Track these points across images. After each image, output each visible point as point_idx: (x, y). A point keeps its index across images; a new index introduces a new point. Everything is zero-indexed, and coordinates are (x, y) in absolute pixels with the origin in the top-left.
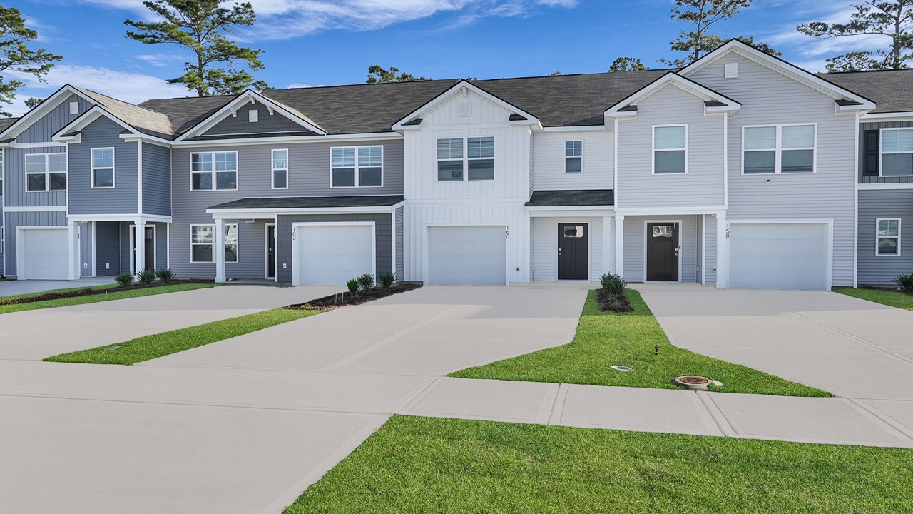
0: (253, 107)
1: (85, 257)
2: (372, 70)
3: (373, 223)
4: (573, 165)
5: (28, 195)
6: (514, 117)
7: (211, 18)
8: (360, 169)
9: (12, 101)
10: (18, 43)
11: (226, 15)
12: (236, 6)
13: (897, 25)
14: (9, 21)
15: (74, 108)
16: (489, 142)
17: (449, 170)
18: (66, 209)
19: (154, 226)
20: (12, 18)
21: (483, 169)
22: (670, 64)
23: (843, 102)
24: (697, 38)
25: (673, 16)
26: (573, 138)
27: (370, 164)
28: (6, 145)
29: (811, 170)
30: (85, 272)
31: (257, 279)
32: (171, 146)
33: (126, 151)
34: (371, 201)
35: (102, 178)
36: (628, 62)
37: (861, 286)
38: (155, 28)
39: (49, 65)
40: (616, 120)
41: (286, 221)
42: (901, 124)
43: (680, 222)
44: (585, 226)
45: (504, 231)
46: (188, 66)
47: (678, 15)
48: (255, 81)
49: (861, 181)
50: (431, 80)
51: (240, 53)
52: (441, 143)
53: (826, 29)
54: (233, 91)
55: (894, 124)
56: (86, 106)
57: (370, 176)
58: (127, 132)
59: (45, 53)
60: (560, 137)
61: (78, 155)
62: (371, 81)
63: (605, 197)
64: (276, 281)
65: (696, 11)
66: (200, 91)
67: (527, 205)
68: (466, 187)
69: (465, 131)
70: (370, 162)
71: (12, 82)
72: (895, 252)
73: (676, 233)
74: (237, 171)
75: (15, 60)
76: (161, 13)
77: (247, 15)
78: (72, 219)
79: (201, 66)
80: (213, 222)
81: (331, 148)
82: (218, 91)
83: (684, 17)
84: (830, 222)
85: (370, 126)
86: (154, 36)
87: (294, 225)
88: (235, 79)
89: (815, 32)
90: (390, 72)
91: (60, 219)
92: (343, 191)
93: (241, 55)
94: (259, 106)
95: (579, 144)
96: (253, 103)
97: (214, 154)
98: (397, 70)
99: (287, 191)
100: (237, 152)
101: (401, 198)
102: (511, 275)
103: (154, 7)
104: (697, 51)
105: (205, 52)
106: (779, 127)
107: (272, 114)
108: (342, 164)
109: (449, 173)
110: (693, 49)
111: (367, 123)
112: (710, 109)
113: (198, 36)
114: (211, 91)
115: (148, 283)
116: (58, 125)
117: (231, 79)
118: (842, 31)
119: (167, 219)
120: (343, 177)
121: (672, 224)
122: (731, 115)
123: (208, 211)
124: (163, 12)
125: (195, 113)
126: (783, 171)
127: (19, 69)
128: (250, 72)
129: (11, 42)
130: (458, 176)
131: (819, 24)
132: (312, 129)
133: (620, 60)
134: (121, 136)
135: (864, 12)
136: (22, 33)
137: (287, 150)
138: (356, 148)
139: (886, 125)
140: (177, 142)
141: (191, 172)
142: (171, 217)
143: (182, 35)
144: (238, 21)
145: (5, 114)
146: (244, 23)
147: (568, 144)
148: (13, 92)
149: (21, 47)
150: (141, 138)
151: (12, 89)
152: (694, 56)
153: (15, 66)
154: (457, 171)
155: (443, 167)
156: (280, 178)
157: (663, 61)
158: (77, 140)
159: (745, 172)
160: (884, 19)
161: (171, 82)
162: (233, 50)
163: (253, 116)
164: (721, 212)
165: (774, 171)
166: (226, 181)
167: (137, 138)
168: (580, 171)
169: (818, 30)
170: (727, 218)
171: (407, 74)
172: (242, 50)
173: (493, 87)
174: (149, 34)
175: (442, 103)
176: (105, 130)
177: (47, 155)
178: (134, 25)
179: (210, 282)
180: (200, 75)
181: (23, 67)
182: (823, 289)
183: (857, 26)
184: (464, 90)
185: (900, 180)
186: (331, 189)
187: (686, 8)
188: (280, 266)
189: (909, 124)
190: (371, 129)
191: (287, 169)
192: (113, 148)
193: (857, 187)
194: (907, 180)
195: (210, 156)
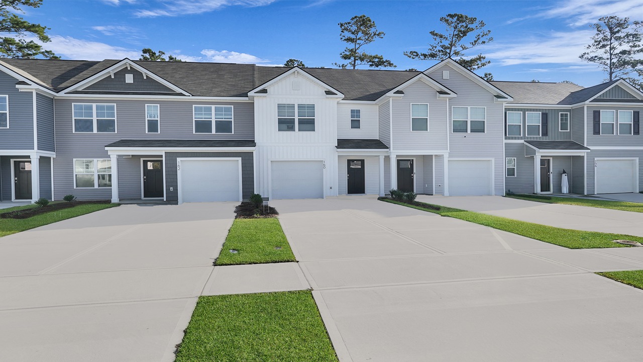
0: (129, 72)
2: (145, 51)
3: (240, 159)
4: (355, 124)
6: (328, 93)
8: (216, 121)
16: (312, 107)
17: (286, 124)
21: (308, 124)
22: (340, 67)
23: (498, 96)
25: (341, 39)
26: (356, 108)
27: (223, 118)
29: (484, 132)
32: (57, 96)
33: (20, 99)
34: (233, 144)
36: (295, 62)
37: (506, 192)
40: (391, 99)
41: (172, 157)
42: (515, 110)
44: (363, 161)
45: (322, 164)
47: (344, 38)
49: (505, 138)
52: (280, 107)
53: (417, 56)
55: (512, 110)
57: (223, 126)
58: (23, 83)
60: (347, 107)
62: (145, 59)
64: (165, 200)
65: (353, 36)
67: (336, 147)
68: (297, 135)
69: (296, 100)
70: (223, 117)
72: (514, 175)
73: (412, 165)
74: (115, 119)
80: (109, 157)
81: (194, 106)
83: (347, 40)
84: (493, 160)
87: (179, 159)
89: (412, 56)
90: (159, 54)
92: (203, 136)
93: (32, 29)
94: (133, 71)
95: (358, 111)
96: (129, 68)
97: (94, 105)
98: (163, 53)
99: (159, 135)
100: (115, 104)
101: (254, 142)
102: (326, 192)
104: (355, 60)
106: (469, 108)
107: (145, 78)
108: (203, 117)
109: (285, 126)
110: (352, 58)
118: (425, 57)
119: (52, 155)
120: (203, 126)
121: (410, 160)
122: (450, 99)
123: (106, 148)
126: (471, 132)
128: (39, 43)
130: (291, 128)
131: (415, 52)
132: (180, 91)
133: (291, 61)
134: (17, 86)
135: (434, 48)
137: (159, 105)
138: (213, 107)
139: (509, 110)
141: (74, 118)
142: (55, 153)
147: (352, 111)
150: (36, 89)
152: (353, 63)
154: (290, 125)
155: (281, 122)
156: (153, 126)
159: (453, 131)
163: (129, 79)
164: (446, 153)
165: (467, 132)
166: (106, 126)
167: (32, 89)
168: (359, 128)
169: (414, 55)
170: (449, 157)
171: (174, 57)
175: (280, 80)
182: (489, 195)
183: (431, 55)
184: (296, 72)
185: (515, 138)
186: (194, 134)
187: (347, 34)
188: (168, 189)
189: (518, 110)
190: (222, 94)
191: (159, 119)
192: (7, 96)
193: (505, 141)
194: (518, 138)
195: (91, 108)
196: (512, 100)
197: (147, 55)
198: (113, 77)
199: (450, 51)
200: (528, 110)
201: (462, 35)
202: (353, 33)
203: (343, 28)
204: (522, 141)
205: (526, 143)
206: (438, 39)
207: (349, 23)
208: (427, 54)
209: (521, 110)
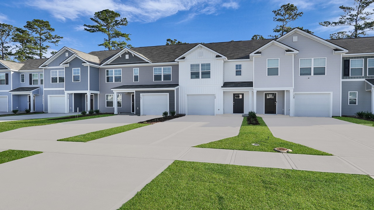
0: (127, 54)
1: (70, 106)
2: (168, 40)
3: (168, 94)
4: (238, 73)
5: (52, 84)
6: (217, 56)
7: (113, 23)
8: (163, 75)
9: (46, 52)
10: (49, 33)
11: (118, 22)
12: (121, 19)
13: (356, 22)
14: (45, 26)
15: (67, 55)
16: (209, 65)
17: (195, 75)
18: (64, 89)
19: (94, 95)
20: (46, 25)
21: (206, 74)
22: (273, 37)
23: (336, 50)
24: (283, 27)
25: (274, 20)
26: (238, 63)
27: (167, 73)
28: (44, 67)
29: (324, 74)
30: (70, 111)
31: (128, 113)
32: (99, 67)
33: (84, 69)
34: (167, 86)
35: (76, 79)
36: (258, 36)
37: (342, 116)
38: (94, 27)
39: (59, 40)
40: (254, 57)
41: (138, 93)
42: (358, 58)
43: (277, 93)
44: (243, 95)
45: (214, 96)
46: (105, 40)
47: (276, 20)
48: (128, 45)
49: (343, 78)
50: (188, 44)
51: (123, 35)
52: (192, 66)
53: (330, 24)
54: (120, 48)
55: (355, 58)
56: (71, 54)
57: (167, 77)
58: (85, 63)
59: (57, 36)
60: (234, 63)
61: (68, 71)
62: (167, 44)
63: (250, 84)
64: (135, 113)
65: (283, 18)
66: (109, 48)
67: (222, 87)
68: (200, 81)
69: (200, 62)
70: (167, 72)
71: (46, 46)
72: (356, 104)
73: (275, 97)
74: (121, 76)
75: (47, 39)
76: (96, 22)
77: (125, 22)
78: (66, 92)
79: (109, 40)
80: (113, 93)
81: (154, 68)
82: (115, 48)
83: (278, 20)
84: (332, 93)
85: (168, 60)
86: (93, 30)
87: (141, 94)
88: (121, 44)
89: (326, 25)
90: (174, 41)
91: (62, 93)
92: (158, 82)
93: (123, 36)
94: (129, 53)
95: (240, 66)
96: (127, 52)
97: (114, 70)
98: (176, 40)
99: (138, 83)
100: (121, 69)
101: (178, 85)
102: (216, 112)
103: (94, 20)
104: (283, 32)
105: (111, 35)
106: (313, 59)
107: (133, 56)
108: (158, 73)
109: (194, 76)
110: (281, 32)
111: (166, 59)
112: (287, 53)
113: (108, 29)
114: (113, 48)
115: (91, 114)
116: (62, 61)
117: (120, 44)
118: (336, 24)
119: (98, 92)
120: (158, 77)
121: (274, 94)
122: (295, 55)
123: (112, 89)
124: (97, 21)
125: (107, 56)
126: (314, 75)
127: (49, 42)
128: (126, 41)
129: (46, 33)
130: (198, 77)
131: (327, 22)
132: (147, 61)
133: (255, 36)
134: (83, 64)
135: (344, 17)
136: (50, 29)
137: (139, 68)
138: (162, 68)
139: (352, 58)
140: (101, 66)
141: (106, 76)
142: (99, 92)
143: (103, 29)
144: (122, 24)
145: (44, 57)
146: (124, 25)
147: (237, 66)
148: (47, 49)
149: (49, 34)
150: (89, 65)
151: (46, 48)
152: (282, 34)
153: (47, 41)
154: (197, 75)
155: (192, 74)
156: (136, 78)
157: (270, 36)
158: (68, 65)
159: (300, 75)
160: (352, 20)
161: (99, 45)
162: (120, 34)
163: (127, 57)
164: (291, 90)
165: (311, 75)
166: (118, 79)
167: (88, 65)
168: (241, 75)
169: (327, 24)
170: (294, 92)
171: (180, 41)
172: (123, 34)
173: (211, 46)
174: (92, 29)
175: (192, 52)
176: (77, 62)
177: (58, 71)
178: (87, 26)
179: (112, 114)
180: (109, 43)
181: (50, 41)
182: (329, 117)
183: (341, 23)
184: (200, 47)
185: (357, 78)
186: (154, 82)
187: (279, 17)
188: (136, 109)
189: (360, 57)
190: (167, 61)
191: (139, 75)
192: (80, 68)
193: (341, 80)
194: (360, 78)
195: (112, 71)
196: (347, 51)
197: (168, 42)
198: (121, 57)
199: (357, 18)
200: (369, 57)
201: (365, 5)
202: (282, 16)
203: (276, 13)
204: (364, 80)
205: (366, 81)
206: (347, 11)
207: (280, 10)
208: (337, 22)
209: (363, 57)
